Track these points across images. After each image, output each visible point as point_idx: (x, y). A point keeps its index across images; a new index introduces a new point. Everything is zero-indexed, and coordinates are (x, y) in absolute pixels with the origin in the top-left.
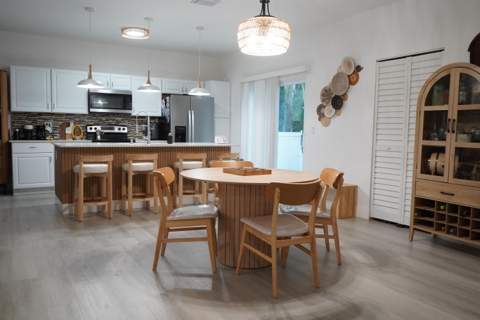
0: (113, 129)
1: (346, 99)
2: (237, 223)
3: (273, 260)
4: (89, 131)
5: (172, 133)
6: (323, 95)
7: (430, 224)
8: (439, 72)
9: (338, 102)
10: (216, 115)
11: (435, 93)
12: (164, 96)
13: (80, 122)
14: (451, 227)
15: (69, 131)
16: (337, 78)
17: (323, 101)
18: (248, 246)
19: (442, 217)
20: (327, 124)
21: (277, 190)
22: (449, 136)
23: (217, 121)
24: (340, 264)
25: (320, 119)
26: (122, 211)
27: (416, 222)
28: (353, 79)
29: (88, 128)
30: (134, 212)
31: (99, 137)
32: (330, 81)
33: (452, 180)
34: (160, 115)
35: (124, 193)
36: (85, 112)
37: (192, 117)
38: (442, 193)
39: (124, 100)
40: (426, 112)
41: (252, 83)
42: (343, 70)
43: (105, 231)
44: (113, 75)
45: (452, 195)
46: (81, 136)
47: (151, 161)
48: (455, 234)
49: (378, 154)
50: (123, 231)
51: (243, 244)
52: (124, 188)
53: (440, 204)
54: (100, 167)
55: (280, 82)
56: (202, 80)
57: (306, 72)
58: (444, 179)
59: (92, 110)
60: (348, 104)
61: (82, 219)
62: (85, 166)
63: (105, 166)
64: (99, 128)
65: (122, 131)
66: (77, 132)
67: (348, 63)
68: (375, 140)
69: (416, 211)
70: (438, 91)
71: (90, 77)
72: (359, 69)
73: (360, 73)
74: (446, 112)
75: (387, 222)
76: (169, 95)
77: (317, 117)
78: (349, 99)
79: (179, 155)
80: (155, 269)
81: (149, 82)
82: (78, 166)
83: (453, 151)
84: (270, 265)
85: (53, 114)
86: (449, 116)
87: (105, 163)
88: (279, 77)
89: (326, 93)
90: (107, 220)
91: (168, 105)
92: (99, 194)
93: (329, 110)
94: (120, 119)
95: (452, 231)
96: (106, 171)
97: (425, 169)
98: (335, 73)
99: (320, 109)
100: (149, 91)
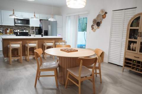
0: (23, 31)
1: (101, 23)
2: (65, 70)
3: (79, 86)
4: (15, 31)
5: (43, 33)
6: (93, 21)
7: (130, 67)
8: (136, 15)
9: (98, 24)
10: (58, 27)
11: (134, 23)
12: (40, 20)
13: (12, 28)
14: (138, 68)
15: (8, 31)
16: (98, 16)
17: (93, 23)
18: (70, 79)
19: (134, 65)
20: (94, 31)
21: (81, 61)
22: (138, 38)
23: (58, 29)
24: (101, 83)
25: (92, 30)
26: (26, 60)
27: (125, 66)
28: (104, 16)
29: (15, 30)
30: (30, 60)
31: (18, 34)
32: (96, 17)
33: (139, 53)
34: (39, 26)
35: (26, 54)
36: (14, 25)
37: (50, 27)
38: (135, 57)
39: (27, 21)
40: (130, 29)
41: (69, 16)
42: (101, 13)
43: (19, 68)
44: (23, 13)
45: (139, 58)
46: (12, 33)
47: (36, 43)
48: (139, 71)
49: (112, 42)
50: (25, 68)
51: (68, 78)
52: (26, 52)
53: (134, 60)
54: (17, 45)
55: (79, 17)
56: (53, 15)
57: (88, 14)
58: (136, 52)
59: (16, 25)
60: (102, 25)
61: (11, 63)
62: (12, 45)
63: (19, 45)
64: (18, 30)
65: (26, 32)
66: (11, 32)
67: (102, 11)
68: (111, 37)
69: (125, 62)
70: (135, 22)
71: (14, 14)
72: (106, 13)
73: (106, 15)
74: (138, 30)
75: (114, 64)
76: (42, 20)
77: (91, 29)
78: (102, 23)
79: (45, 41)
80: (35, 86)
81: (35, 16)
82: (9, 45)
83: (140, 43)
84: (78, 87)
85: (2, 26)
86: (139, 31)
87: (19, 44)
88: (79, 15)
89: (94, 21)
90: (20, 64)
91: (42, 23)
92: (18, 54)
93: (95, 27)
94: (26, 28)
95: (138, 70)
96: (20, 47)
97: (129, 48)
98: (97, 14)
99: (92, 26)
100: (35, 19)
